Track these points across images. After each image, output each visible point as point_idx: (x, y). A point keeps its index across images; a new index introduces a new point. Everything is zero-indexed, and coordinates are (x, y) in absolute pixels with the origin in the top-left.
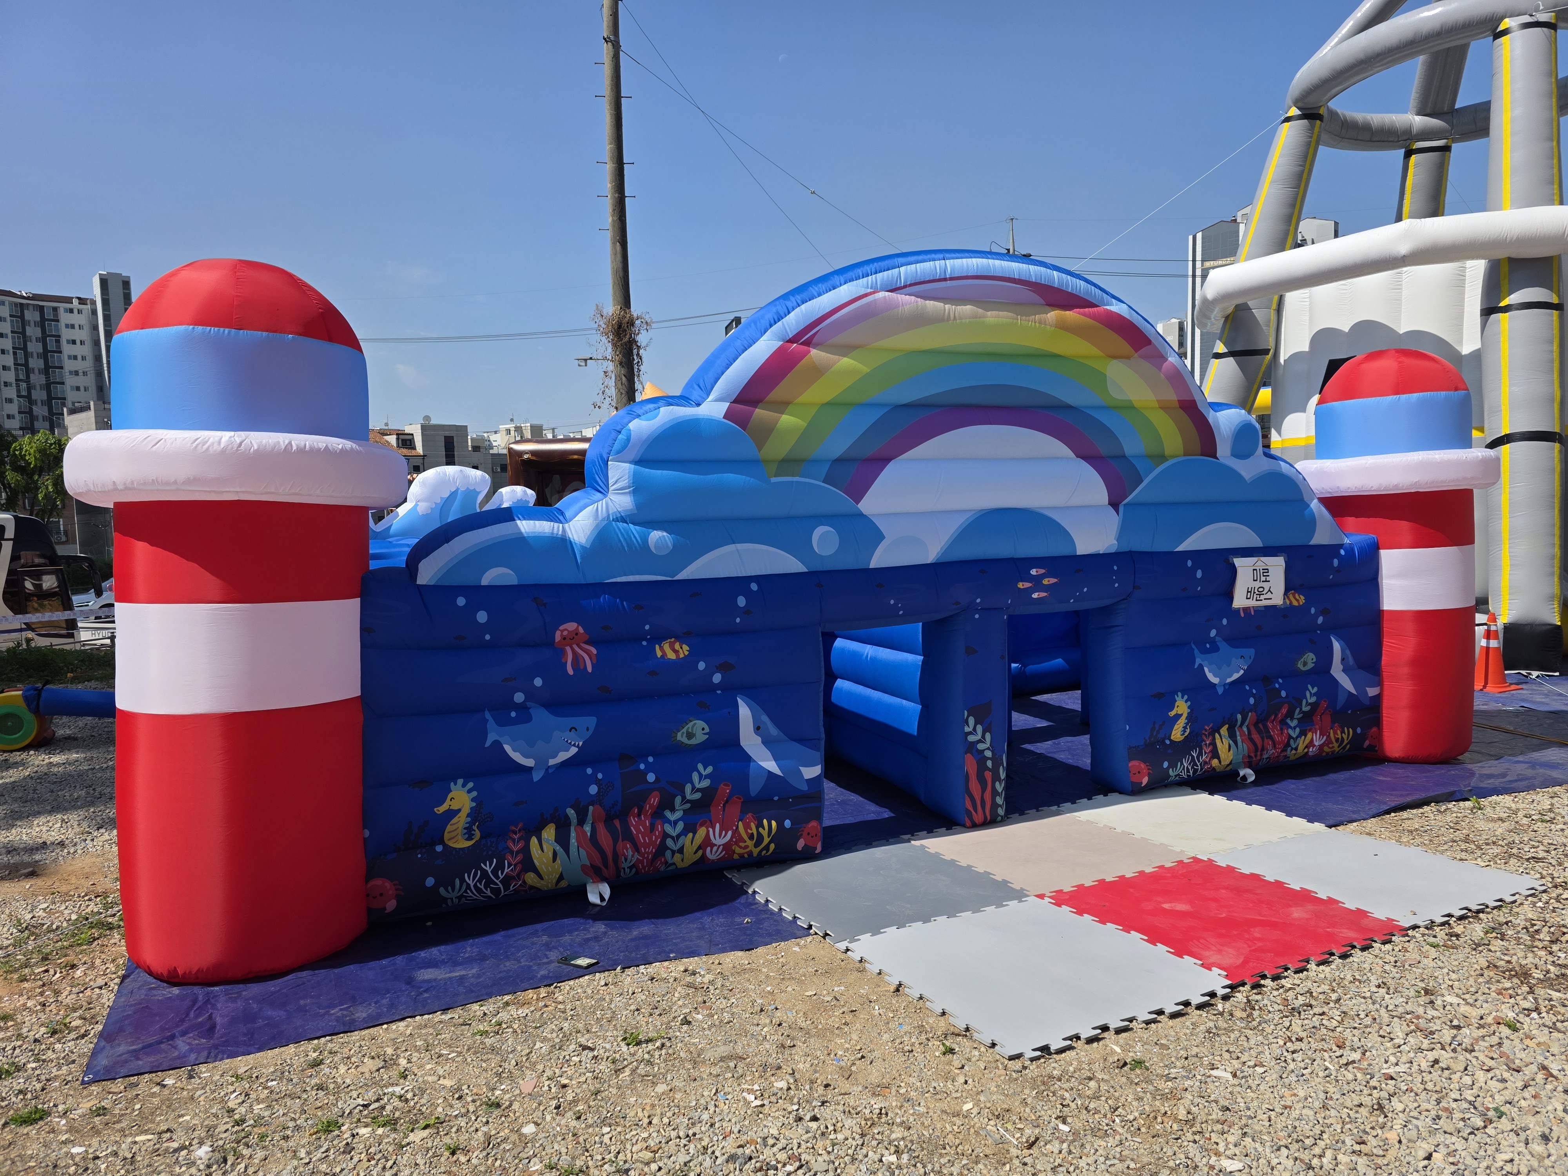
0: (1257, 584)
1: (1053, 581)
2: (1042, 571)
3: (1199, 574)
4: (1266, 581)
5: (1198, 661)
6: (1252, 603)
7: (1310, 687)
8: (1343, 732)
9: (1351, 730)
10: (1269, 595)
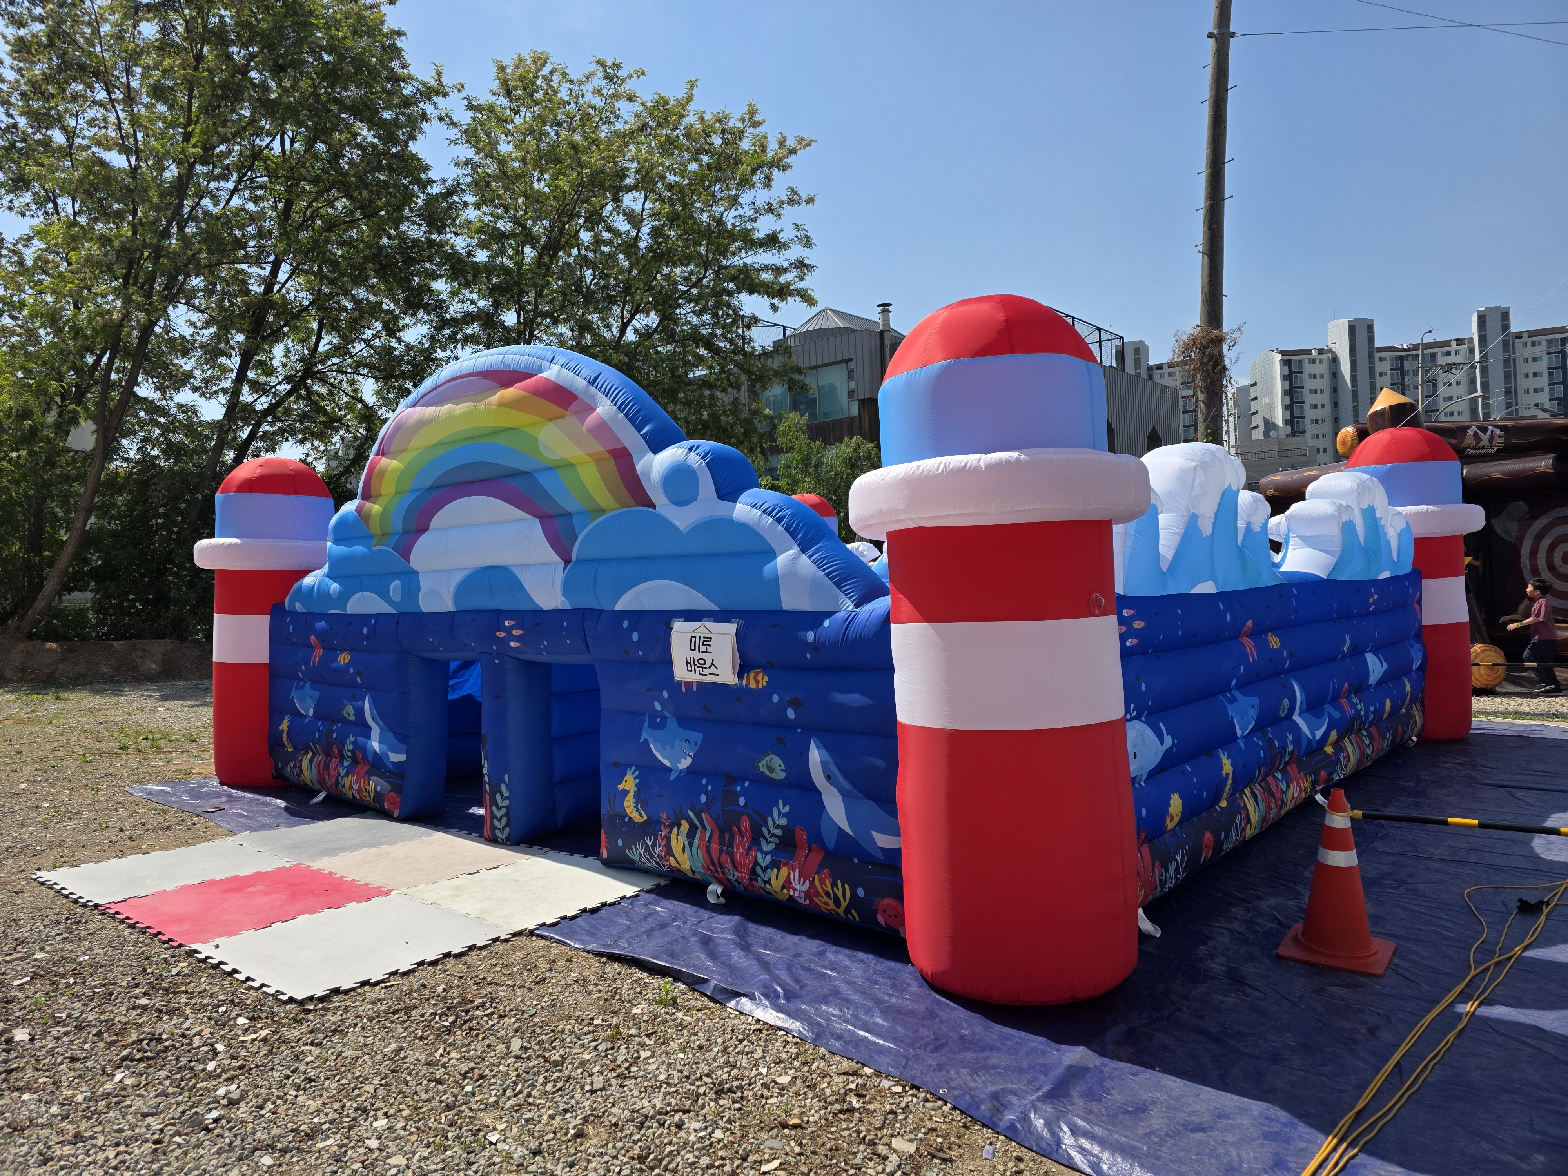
0: (696, 655)
1: (520, 632)
2: (512, 623)
3: (635, 636)
4: (706, 652)
5: (644, 735)
6: (694, 677)
7: (781, 803)
8: (834, 884)
9: (847, 886)
10: (713, 670)
